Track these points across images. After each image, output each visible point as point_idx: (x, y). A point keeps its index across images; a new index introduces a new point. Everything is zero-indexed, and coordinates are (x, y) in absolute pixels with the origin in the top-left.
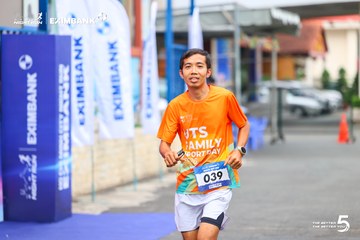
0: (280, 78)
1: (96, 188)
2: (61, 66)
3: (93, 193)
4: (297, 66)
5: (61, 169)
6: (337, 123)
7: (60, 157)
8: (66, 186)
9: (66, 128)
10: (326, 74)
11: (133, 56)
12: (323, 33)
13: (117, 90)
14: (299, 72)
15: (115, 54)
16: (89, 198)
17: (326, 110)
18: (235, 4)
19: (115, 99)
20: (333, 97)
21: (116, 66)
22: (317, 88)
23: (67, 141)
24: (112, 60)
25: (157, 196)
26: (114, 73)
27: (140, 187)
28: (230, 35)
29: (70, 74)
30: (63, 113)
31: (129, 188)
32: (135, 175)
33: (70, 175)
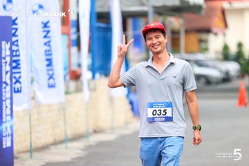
0: (187, 52)
1: (34, 146)
2: (3, 42)
3: (31, 151)
4: (201, 41)
5: (4, 130)
6: (236, 90)
7: (4, 120)
8: (9, 144)
9: (8, 95)
10: (226, 48)
11: (63, 33)
12: (223, 12)
13: (50, 63)
14: (202, 46)
15: (48, 32)
16: (28, 154)
17: (226, 79)
19: (48, 70)
20: (233, 67)
21: (49, 42)
22: (219, 60)
23: (9, 106)
24: (45, 37)
25: (86, 153)
26: (47, 48)
27: (70, 145)
28: (144, 15)
29: (10, 49)
30: (5, 83)
31: (60, 146)
32: (66, 135)
33: (12, 135)
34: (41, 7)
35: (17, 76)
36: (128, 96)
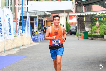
3: (4, 51)
13: (10, 29)
15: (10, 21)
18: (37, 10)
19: (9, 31)
24: (9, 22)
26: (9, 25)
27: (15, 49)
28: (36, 17)
31: (13, 50)
32: (14, 47)
34: (8, 15)
35: (1, 32)
36: (32, 37)
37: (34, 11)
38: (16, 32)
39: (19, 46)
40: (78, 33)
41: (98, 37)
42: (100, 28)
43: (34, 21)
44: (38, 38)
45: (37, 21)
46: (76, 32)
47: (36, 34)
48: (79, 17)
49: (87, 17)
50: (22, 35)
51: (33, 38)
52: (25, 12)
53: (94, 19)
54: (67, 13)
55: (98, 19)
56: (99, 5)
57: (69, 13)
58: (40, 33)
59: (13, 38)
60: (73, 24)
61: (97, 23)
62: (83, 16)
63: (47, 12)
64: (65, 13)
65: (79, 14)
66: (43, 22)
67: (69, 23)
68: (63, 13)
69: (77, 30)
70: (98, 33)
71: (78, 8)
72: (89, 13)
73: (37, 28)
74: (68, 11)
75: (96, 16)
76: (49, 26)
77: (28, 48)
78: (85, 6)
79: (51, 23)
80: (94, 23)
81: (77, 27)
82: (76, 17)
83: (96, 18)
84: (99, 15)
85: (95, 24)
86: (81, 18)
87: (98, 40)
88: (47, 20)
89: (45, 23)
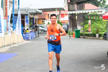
18: (28, 8)
31: (3, 48)
32: (5, 45)
37: (26, 8)
38: (6, 30)
39: (9, 43)
40: (70, 31)
41: (90, 36)
42: (92, 27)
43: (25, 19)
44: (29, 36)
45: (29, 19)
46: (68, 30)
47: (27, 31)
48: (71, 16)
49: (79, 16)
50: (13, 32)
51: (24, 36)
52: (15, 9)
53: (86, 17)
54: (59, 11)
55: (91, 17)
56: (91, 4)
57: (61, 11)
58: (31, 31)
59: (4, 35)
60: (64, 22)
61: (90, 21)
62: (75, 15)
63: (39, 9)
64: (56, 11)
65: (71, 13)
66: (35, 20)
67: (60, 21)
68: (55, 11)
69: (69, 28)
70: (90, 32)
71: (71, 6)
72: (81, 12)
73: (28, 26)
74: (60, 9)
75: (88, 14)
76: (40, 24)
77: (18, 46)
78: (77, 5)
79: (43, 22)
80: (86, 21)
81: (69, 26)
82: (68, 15)
83: (88, 16)
84: (91, 13)
85: (87, 23)
86: (73, 17)
87: (90, 39)
88: (38, 18)
89: (36, 21)
